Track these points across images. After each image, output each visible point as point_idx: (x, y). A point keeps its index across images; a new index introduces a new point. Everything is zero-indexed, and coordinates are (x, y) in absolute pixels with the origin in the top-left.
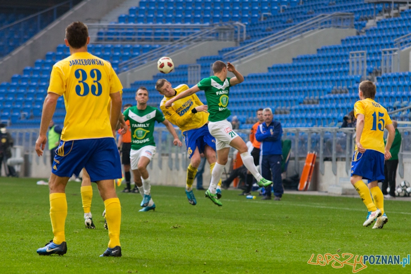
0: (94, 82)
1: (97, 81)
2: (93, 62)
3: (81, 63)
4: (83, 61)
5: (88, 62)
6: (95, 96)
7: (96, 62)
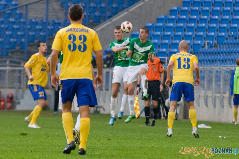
0: (81, 43)
1: (83, 43)
2: (82, 30)
3: (74, 30)
4: (76, 29)
5: (78, 30)
6: (80, 52)
7: (84, 30)
